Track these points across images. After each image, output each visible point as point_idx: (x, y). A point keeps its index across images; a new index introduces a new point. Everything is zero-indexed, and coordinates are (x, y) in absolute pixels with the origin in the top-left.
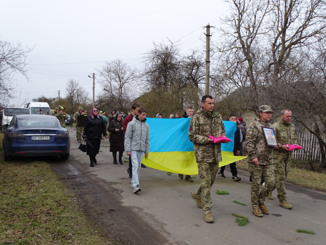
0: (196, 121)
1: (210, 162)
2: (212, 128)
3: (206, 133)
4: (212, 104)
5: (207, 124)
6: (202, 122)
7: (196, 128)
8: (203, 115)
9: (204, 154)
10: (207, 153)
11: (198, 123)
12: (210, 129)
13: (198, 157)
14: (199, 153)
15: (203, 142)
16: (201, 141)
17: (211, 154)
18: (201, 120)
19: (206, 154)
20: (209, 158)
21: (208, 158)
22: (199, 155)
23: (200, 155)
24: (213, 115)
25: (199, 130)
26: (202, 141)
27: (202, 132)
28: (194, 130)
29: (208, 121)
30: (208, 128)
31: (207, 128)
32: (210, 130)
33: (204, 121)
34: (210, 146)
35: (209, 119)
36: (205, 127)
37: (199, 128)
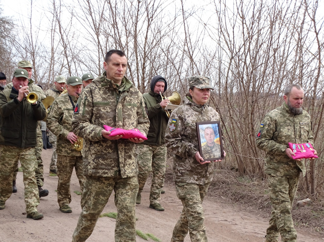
0: (87, 97)
1: (109, 175)
2: (117, 111)
3: (103, 120)
4: (121, 66)
5: (107, 104)
6: (98, 100)
7: (87, 109)
8: (102, 86)
9: (99, 161)
10: (104, 159)
11: (90, 101)
12: (111, 112)
13: (87, 165)
14: (89, 158)
15: (92, 137)
16: (89, 135)
17: (111, 161)
18: (98, 96)
19: (101, 161)
20: (108, 169)
21: (106, 169)
22: (89, 163)
23: (92, 162)
24: (123, 88)
25: (93, 114)
26: (91, 135)
27: (97, 118)
28: (81, 112)
29: (110, 99)
30: (109, 110)
31: (107, 112)
32: (111, 115)
33: (102, 97)
34: (108, 145)
35: (113, 94)
36: (104, 109)
37: (92, 110)
